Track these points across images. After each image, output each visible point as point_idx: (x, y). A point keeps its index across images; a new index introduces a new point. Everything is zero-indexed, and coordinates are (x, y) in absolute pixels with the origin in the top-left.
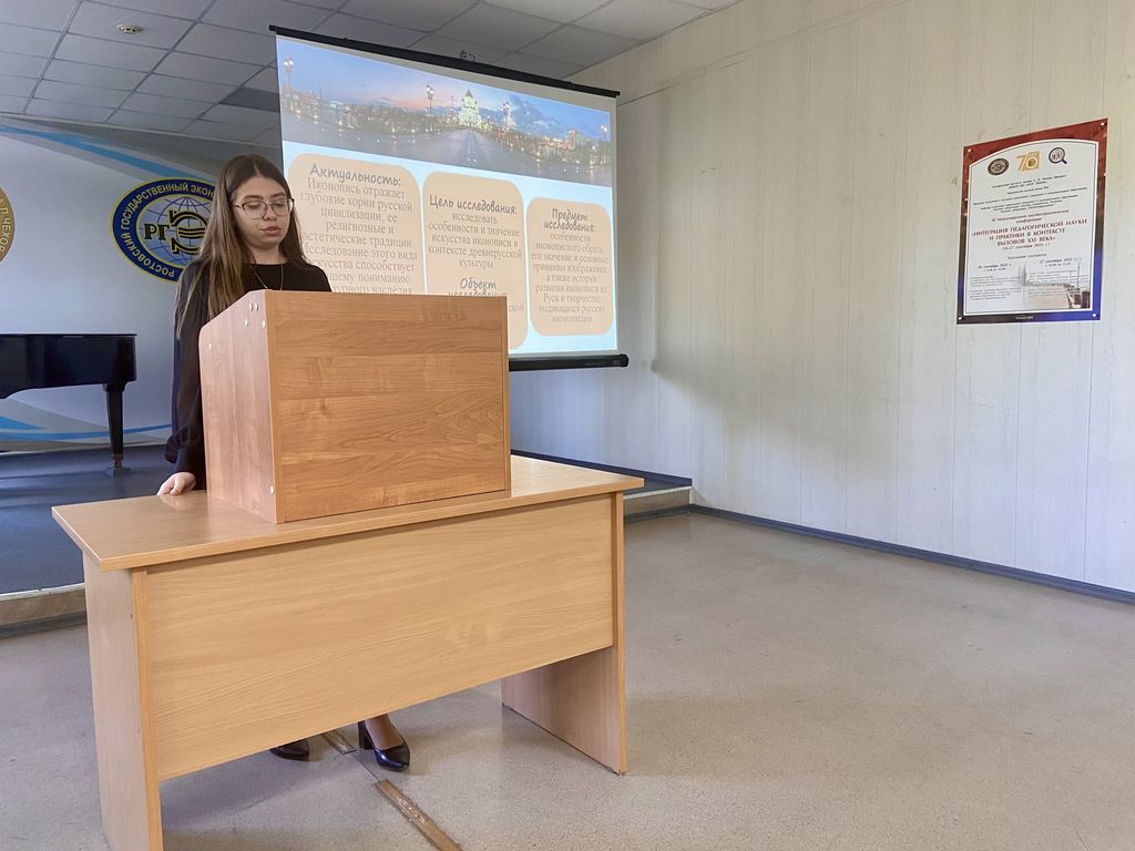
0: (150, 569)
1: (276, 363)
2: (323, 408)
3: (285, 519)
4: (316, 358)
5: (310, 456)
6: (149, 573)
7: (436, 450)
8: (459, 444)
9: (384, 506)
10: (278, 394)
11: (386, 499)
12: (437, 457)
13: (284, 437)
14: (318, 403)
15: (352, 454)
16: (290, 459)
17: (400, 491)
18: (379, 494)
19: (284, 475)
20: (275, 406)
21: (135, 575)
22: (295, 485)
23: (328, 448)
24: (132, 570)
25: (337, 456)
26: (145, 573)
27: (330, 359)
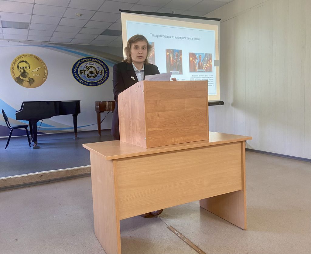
0: (118, 160)
1: (146, 102)
2: (158, 115)
3: (149, 147)
4: (156, 100)
5: (155, 129)
6: (117, 161)
7: (188, 127)
8: (194, 126)
9: (175, 144)
10: (147, 111)
11: (175, 142)
12: (188, 130)
13: (149, 124)
14: (157, 113)
15: (166, 128)
16: (150, 130)
17: (178, 140)
18: (173, 140)
19: (149, 134)
20: (146, 114)
21: (114, 161)
22: (151, 138)
23: (159, 127)
24: (112, 160)
25: (161, 129)
26: (116, 161)
27: (160, 101)
